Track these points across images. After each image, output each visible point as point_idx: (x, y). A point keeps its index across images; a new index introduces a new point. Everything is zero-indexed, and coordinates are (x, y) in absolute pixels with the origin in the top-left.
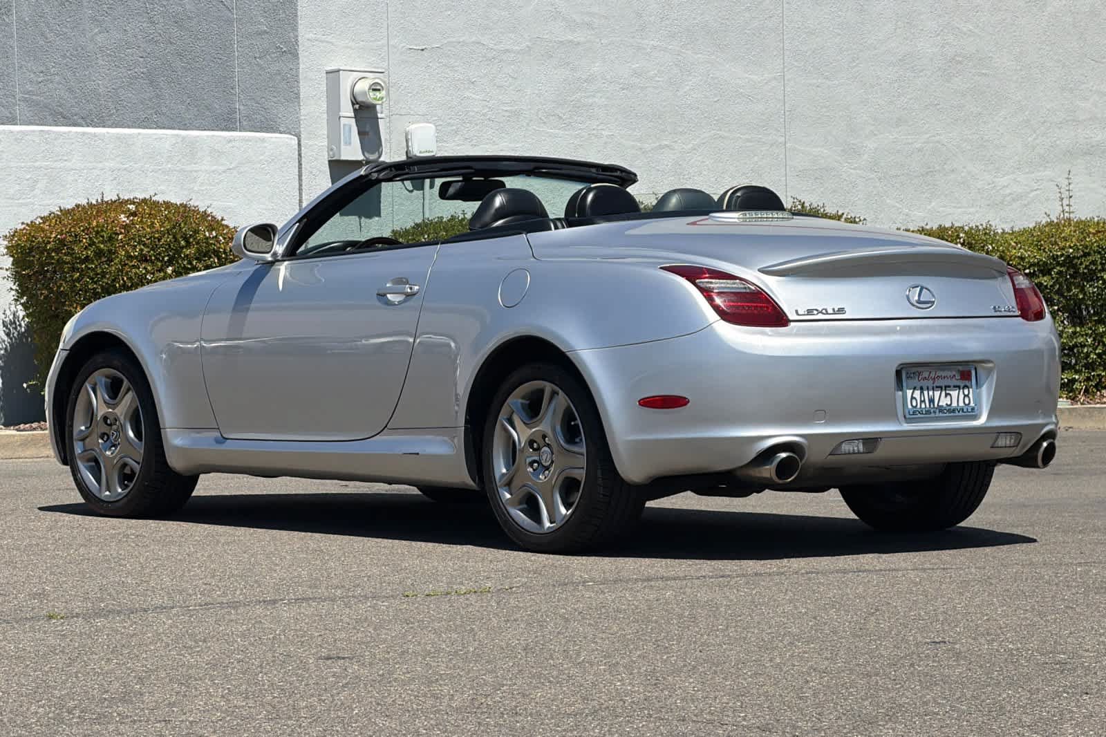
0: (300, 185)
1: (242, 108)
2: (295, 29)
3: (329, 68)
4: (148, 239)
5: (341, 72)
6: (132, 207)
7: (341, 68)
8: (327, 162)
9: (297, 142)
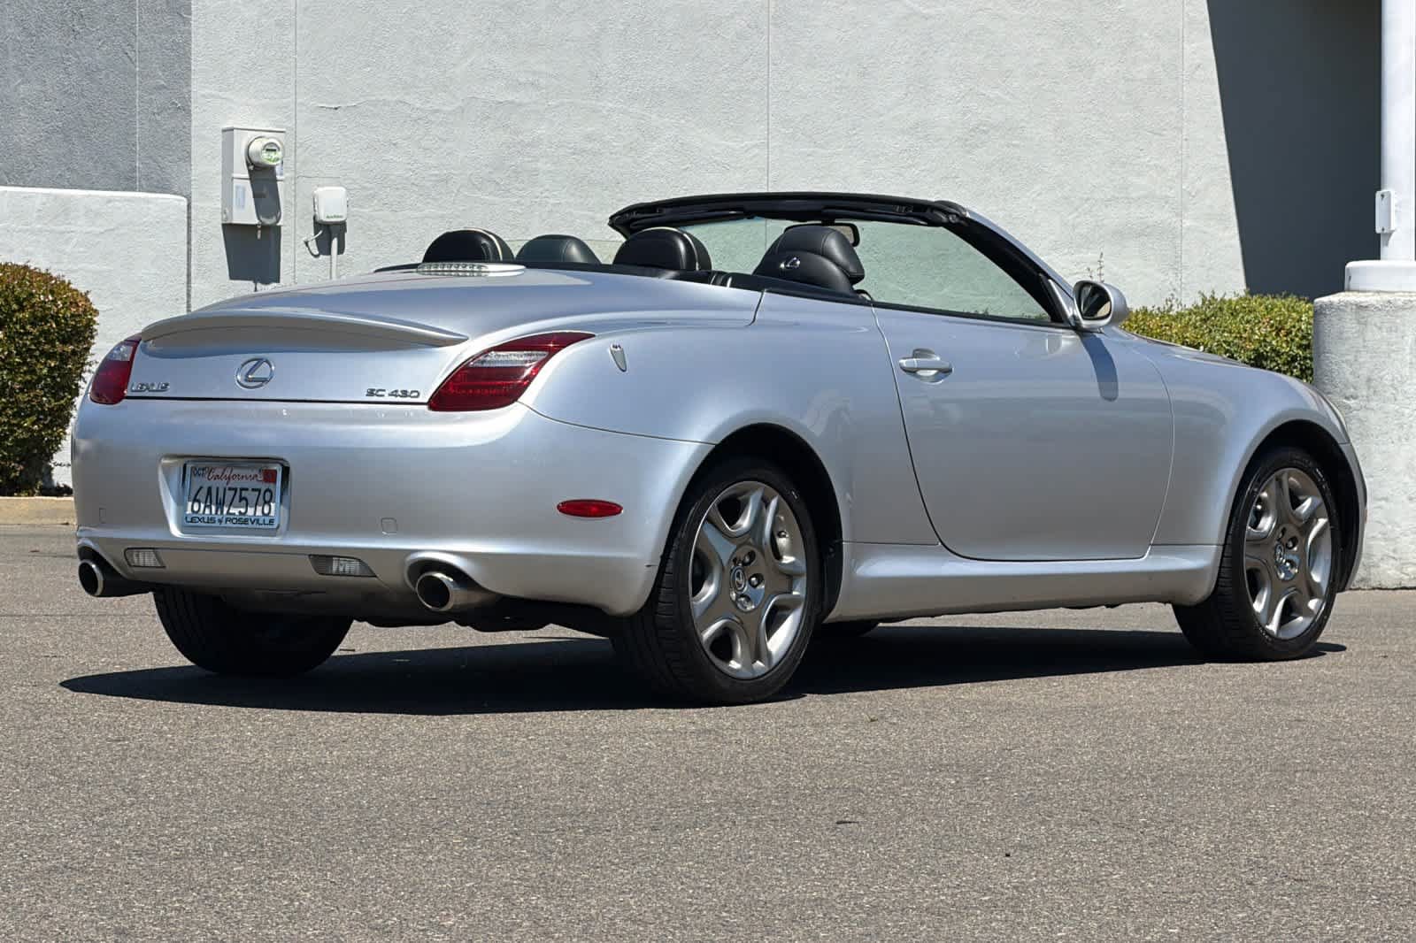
0: (189, 250)
1: (141, 166)
2: (188, 85)
3: (225, 126)
5: (235, 131)
7: (235, 126)
8: (220, 226)
9: (186, 204)
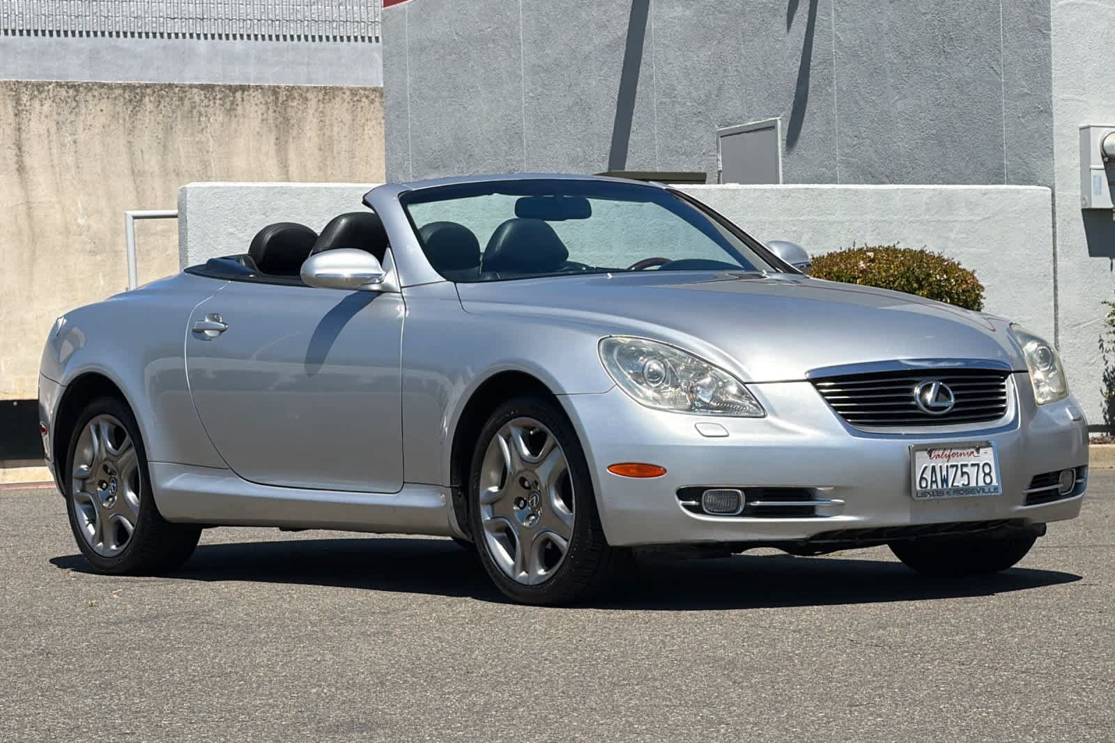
0: (1054, 233)
1: (1008, 163)
2: (1050, 90)
3: (1082, 125)
4: (883, 283)
5: (1092, 128)
6: (871, 254)
7: (1091, 125)
8: (1080, 211)
9: (1050, 193)
